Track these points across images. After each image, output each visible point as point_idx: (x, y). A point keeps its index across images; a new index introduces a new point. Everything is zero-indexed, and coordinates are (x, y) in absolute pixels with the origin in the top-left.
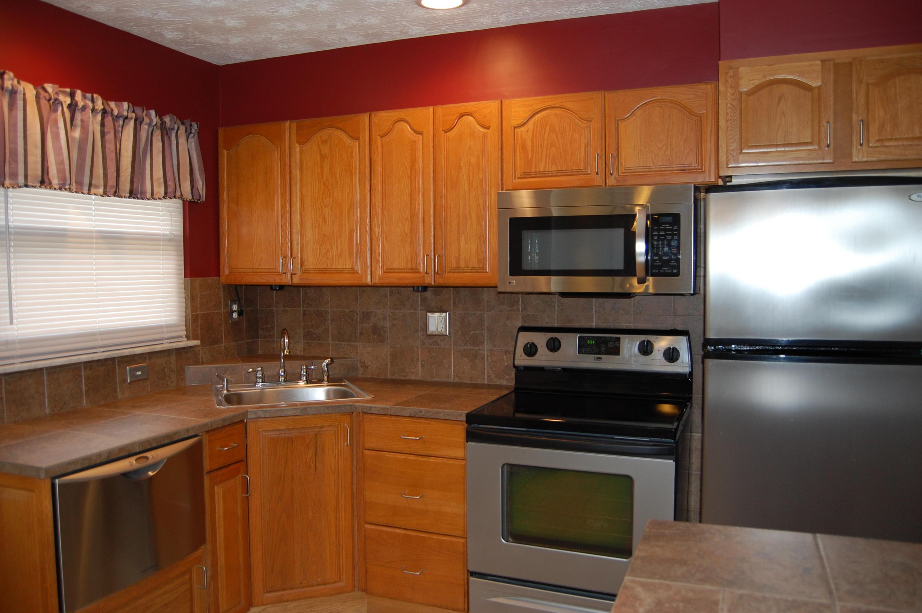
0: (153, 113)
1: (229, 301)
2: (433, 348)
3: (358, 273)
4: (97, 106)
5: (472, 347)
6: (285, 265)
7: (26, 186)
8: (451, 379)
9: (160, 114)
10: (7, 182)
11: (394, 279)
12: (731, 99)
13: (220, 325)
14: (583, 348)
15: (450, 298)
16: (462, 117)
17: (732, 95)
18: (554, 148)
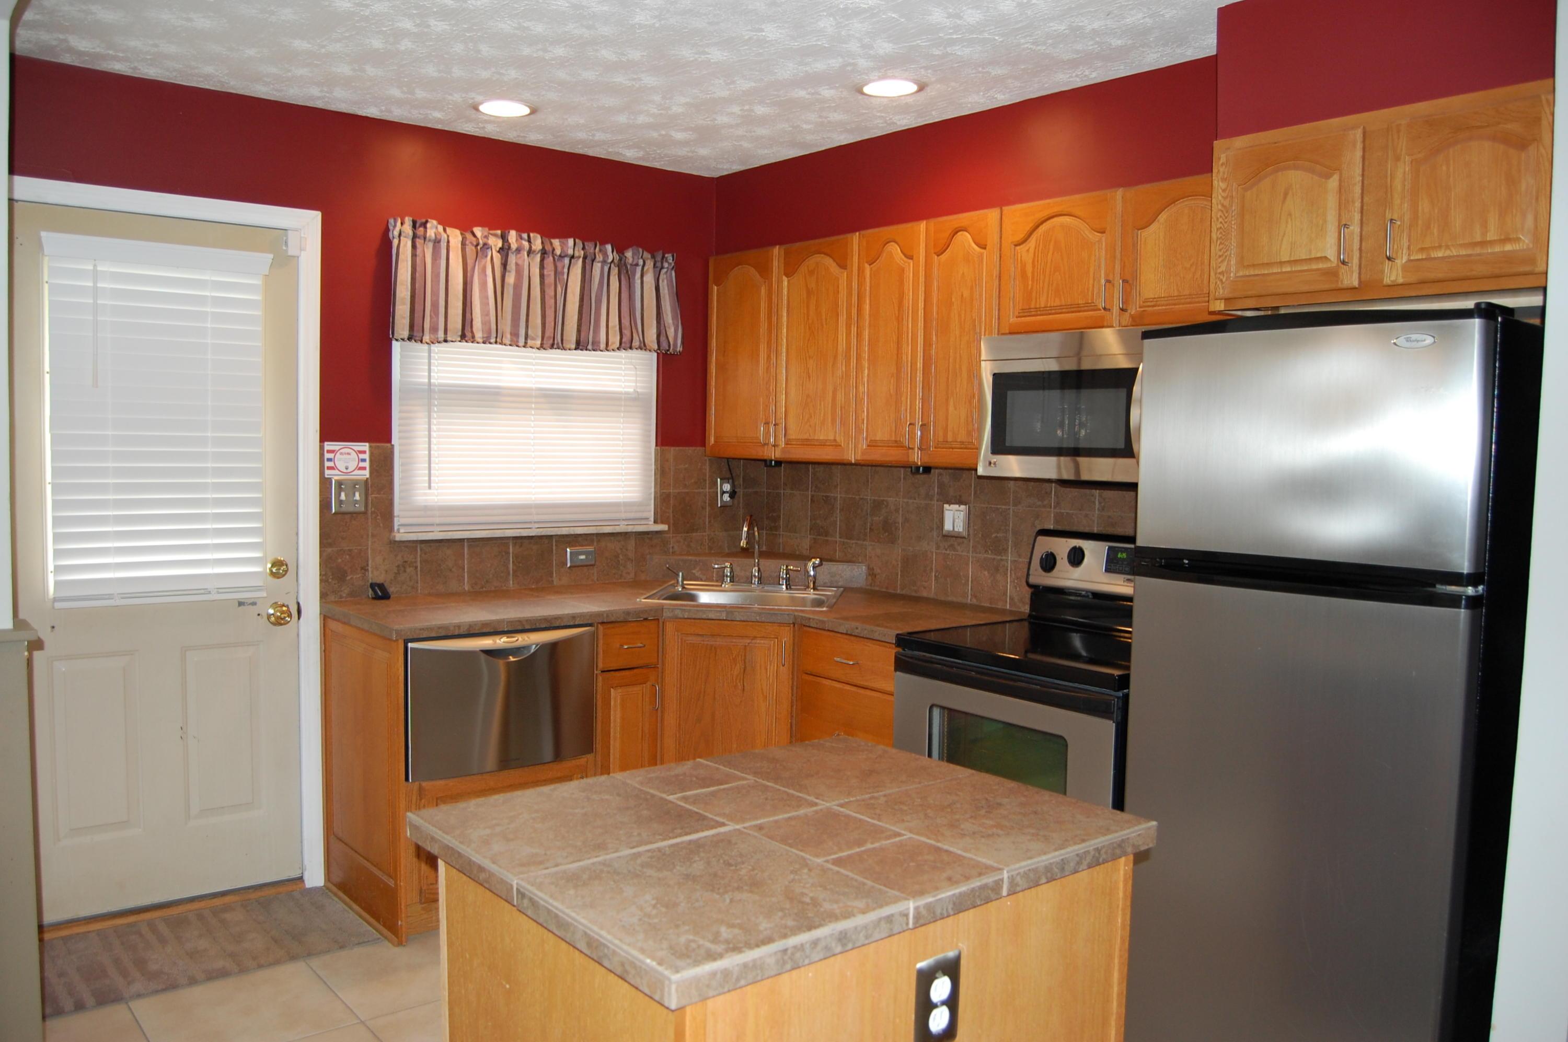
0: (609, 247)
1: (719, 480)
2: (949, 554)
3: (840, 446)
4: (535, 245)
5: (993, 557)
6: (767, 433)
7: (446, 341)
8: (967, 599)
9: (620, 249)
10: (426, 338)
11: (877, 455)
12: (1222, 197)
13: (703, 508)
14: (1113, 565)
15: (971, 486)
16: (956, 233)
17: (1224, 191)
18: (1058, 273)
